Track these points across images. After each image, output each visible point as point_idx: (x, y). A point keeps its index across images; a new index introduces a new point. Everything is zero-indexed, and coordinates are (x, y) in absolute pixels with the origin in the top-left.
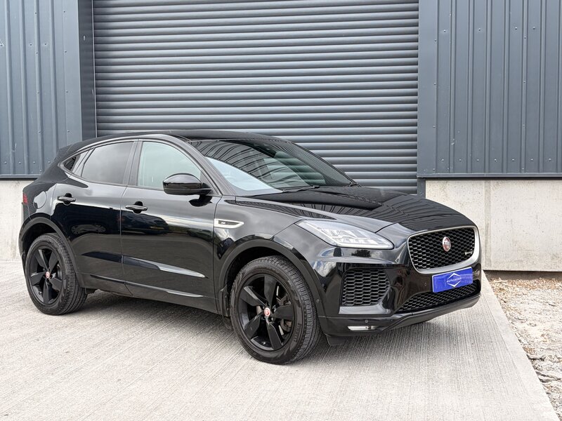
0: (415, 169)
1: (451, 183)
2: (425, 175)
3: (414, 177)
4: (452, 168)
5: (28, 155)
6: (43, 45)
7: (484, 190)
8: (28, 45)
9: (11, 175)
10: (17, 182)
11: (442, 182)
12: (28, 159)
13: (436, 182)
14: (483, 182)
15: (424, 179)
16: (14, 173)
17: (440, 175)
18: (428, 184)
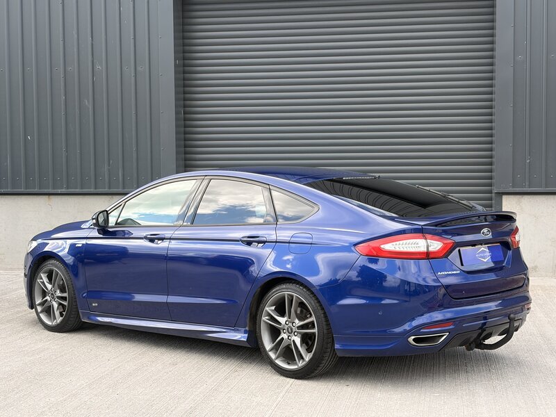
0: (490, 185)
1: (526, 198)
2: (502, 190)
3: (490, 192)
4: (527, 183)
5: (124, 171)
6: (139, 68)
8: (125, 68)
9: (106, 190)
10: (110, 196)
11: (518, 197)
12: (123, 175)
13: (512, 197)
15: (501, 194)
16: (109, 188)
17: (518, 190)
18: (505, 198)
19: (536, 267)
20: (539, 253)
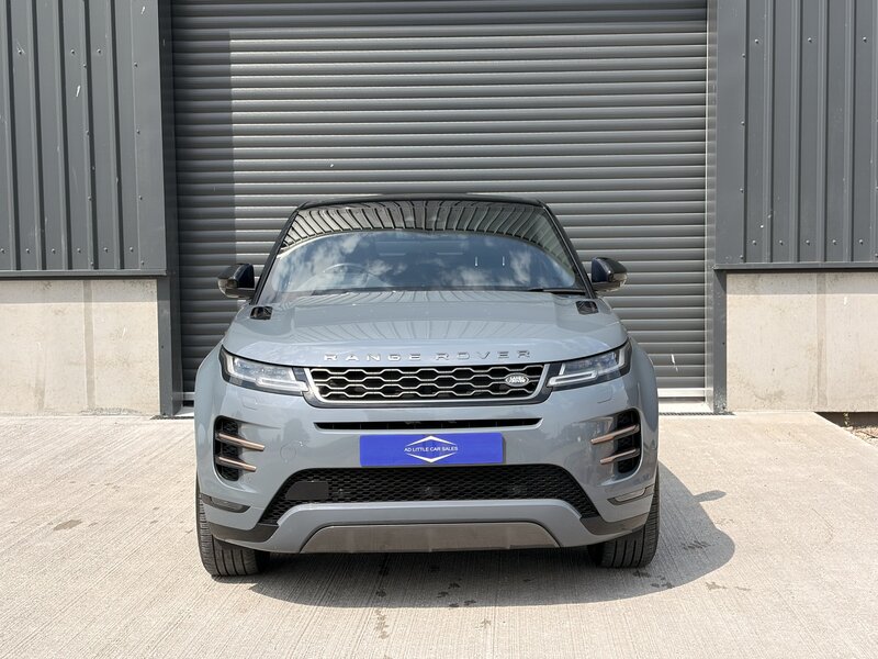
1: (765, 277)
2: (726, 266)
4: (767, 254)
5: (69, 236)
6: (95, 53)
7: (816, 288)
8: (69, 53)
9: (38, 271)
10: (46, 282)
11: (753, 275)
12: (69, 244)
13: (743, 275)
14: (814, 275)
15: (722, 274)
16: (44, 268)
17: (751, 264)
18: (730, 278)
19: (781, 392)
20: (787, 369)
